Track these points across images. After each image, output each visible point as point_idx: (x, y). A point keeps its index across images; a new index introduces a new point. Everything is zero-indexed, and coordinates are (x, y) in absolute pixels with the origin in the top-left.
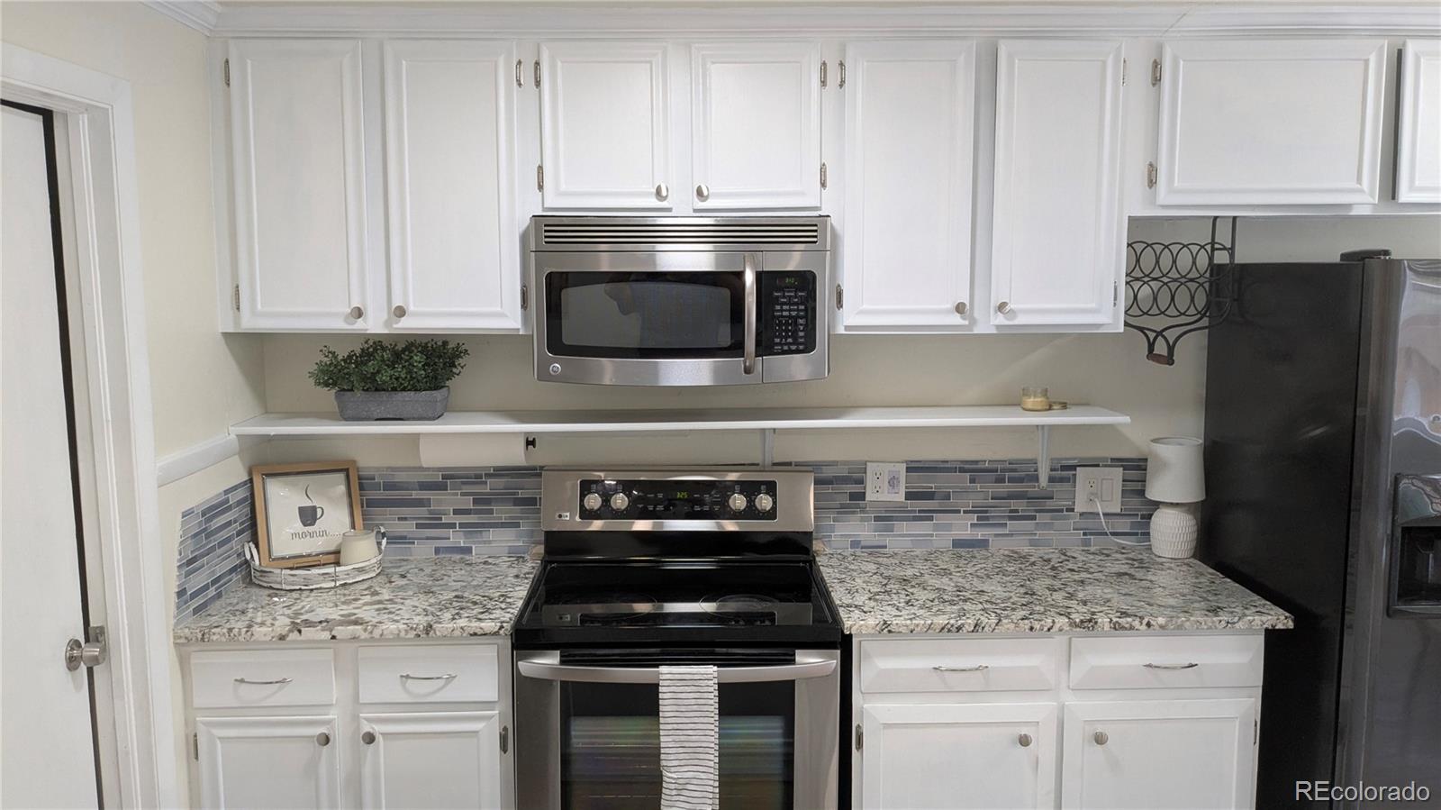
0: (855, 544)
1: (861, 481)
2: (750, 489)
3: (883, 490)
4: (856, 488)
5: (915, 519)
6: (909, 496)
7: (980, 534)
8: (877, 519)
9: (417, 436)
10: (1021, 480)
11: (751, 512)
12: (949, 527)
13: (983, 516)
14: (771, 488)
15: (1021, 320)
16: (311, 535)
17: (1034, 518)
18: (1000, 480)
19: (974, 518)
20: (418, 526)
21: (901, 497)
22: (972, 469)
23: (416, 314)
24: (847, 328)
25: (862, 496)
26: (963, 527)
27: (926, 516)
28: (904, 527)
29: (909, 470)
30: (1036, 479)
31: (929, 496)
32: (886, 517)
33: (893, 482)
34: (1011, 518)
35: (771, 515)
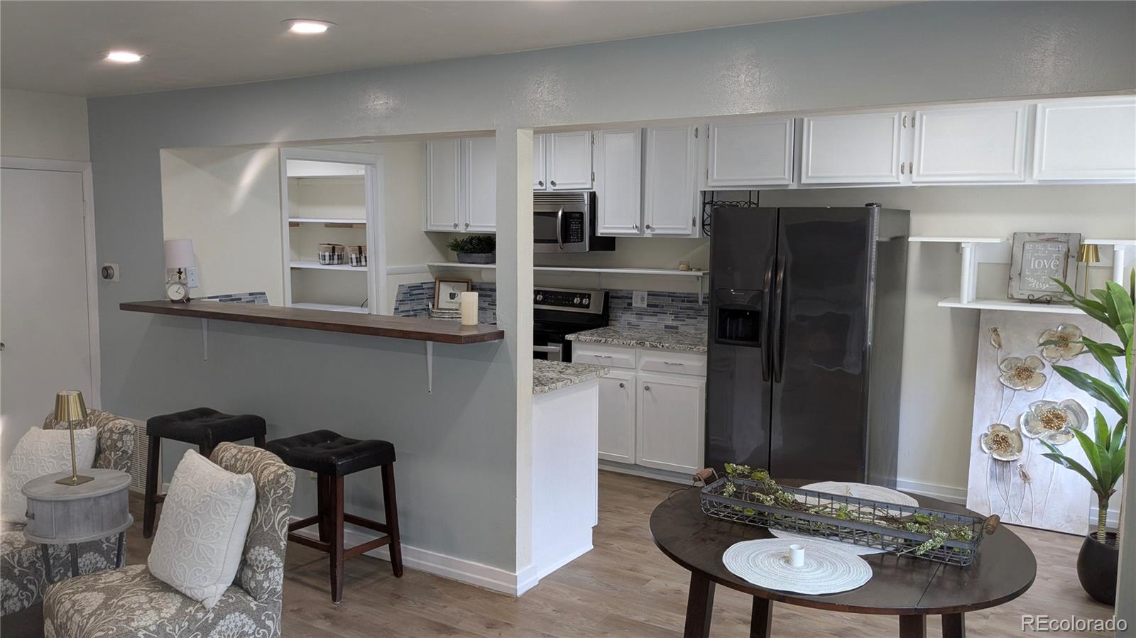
0: (629, 324)
1: (631, 298)
2: (582, 296)
3: (639, 302)
4: (629, 301)
5: (651, 315)
6: (648, 305)
7: (675, 324)
8: (637, 314)
9: (481, 268)
10: (691, 302)
11: (581, 305)
12: (664, 320)
13: (677, 316)
14: (589, 296)
15: (657, 232)
16: (452, 303)
17: (696, 318)
18: (683, 301)
19: (673, 317)
20: (489, 304)
21: (645, 306)
22: (673, 296)
23: (474, 226)
25: (630, 304)
26: (669, 320)
27: (655, 314)
28: (646, 318)
29: (648, 295)
30: (697, 302)
31: (656, 306)
32: (640, 314)
33: (643, 299)
34: (687, 318)
35: (587, 306)
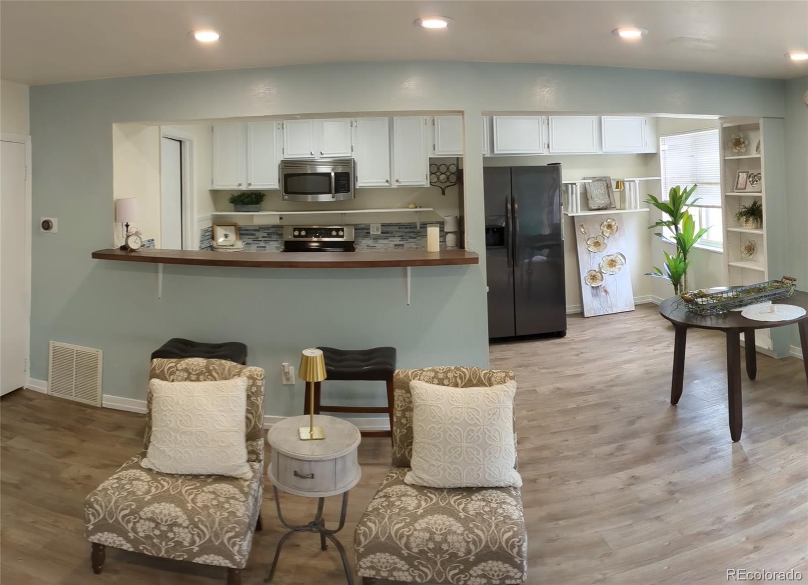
0: (368, 246)
1: (369, 229)
2: (337, 230)
3: (375, 231)
4: (367, 231)
5: (384, 239)
6: (382, 233)
7: (401, 243)
8: (374, 239)
9: (253, 215)
10: (412, 228)
11: (337, 236)
12: (393, 241)
13: (402, 238)
14: (342, 230)
15: (402, 184)
16: (226, 241)
17: (416, 238)
18: (406, 228)
19: (400, 238)
20: (253, 241)
21: (379, 233)
22: (400, 226)
23: (254, 185)
24: (360, 187)
25: (369, 233)
26: (397, 241)
27: (386, 238)
28: (380, 241)
29: (382, 226)
30: (416, 228)
31: (387, 233)
32: (376, 238)
33: (377, 229)
34: (410, 238)
35: (342, 237)
